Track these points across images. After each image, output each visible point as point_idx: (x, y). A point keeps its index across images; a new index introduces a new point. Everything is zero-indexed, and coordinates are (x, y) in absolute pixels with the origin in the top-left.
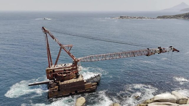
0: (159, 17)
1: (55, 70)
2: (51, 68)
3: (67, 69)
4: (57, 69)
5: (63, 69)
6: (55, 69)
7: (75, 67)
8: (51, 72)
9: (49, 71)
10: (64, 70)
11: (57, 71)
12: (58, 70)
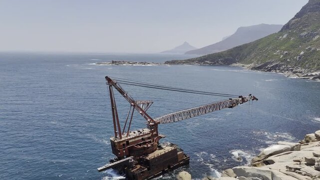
0: (167, 62)
1: (130, 141)
2: (123, 139)
3: (146, 136)
4: (133, 138)
5: (140, 138)
6: (130, 139)
7: (155, 133)
8: (124, 144)
9: (121, 144)
10: (143, 139)
11: (133, 143)
12: (133, 140)
